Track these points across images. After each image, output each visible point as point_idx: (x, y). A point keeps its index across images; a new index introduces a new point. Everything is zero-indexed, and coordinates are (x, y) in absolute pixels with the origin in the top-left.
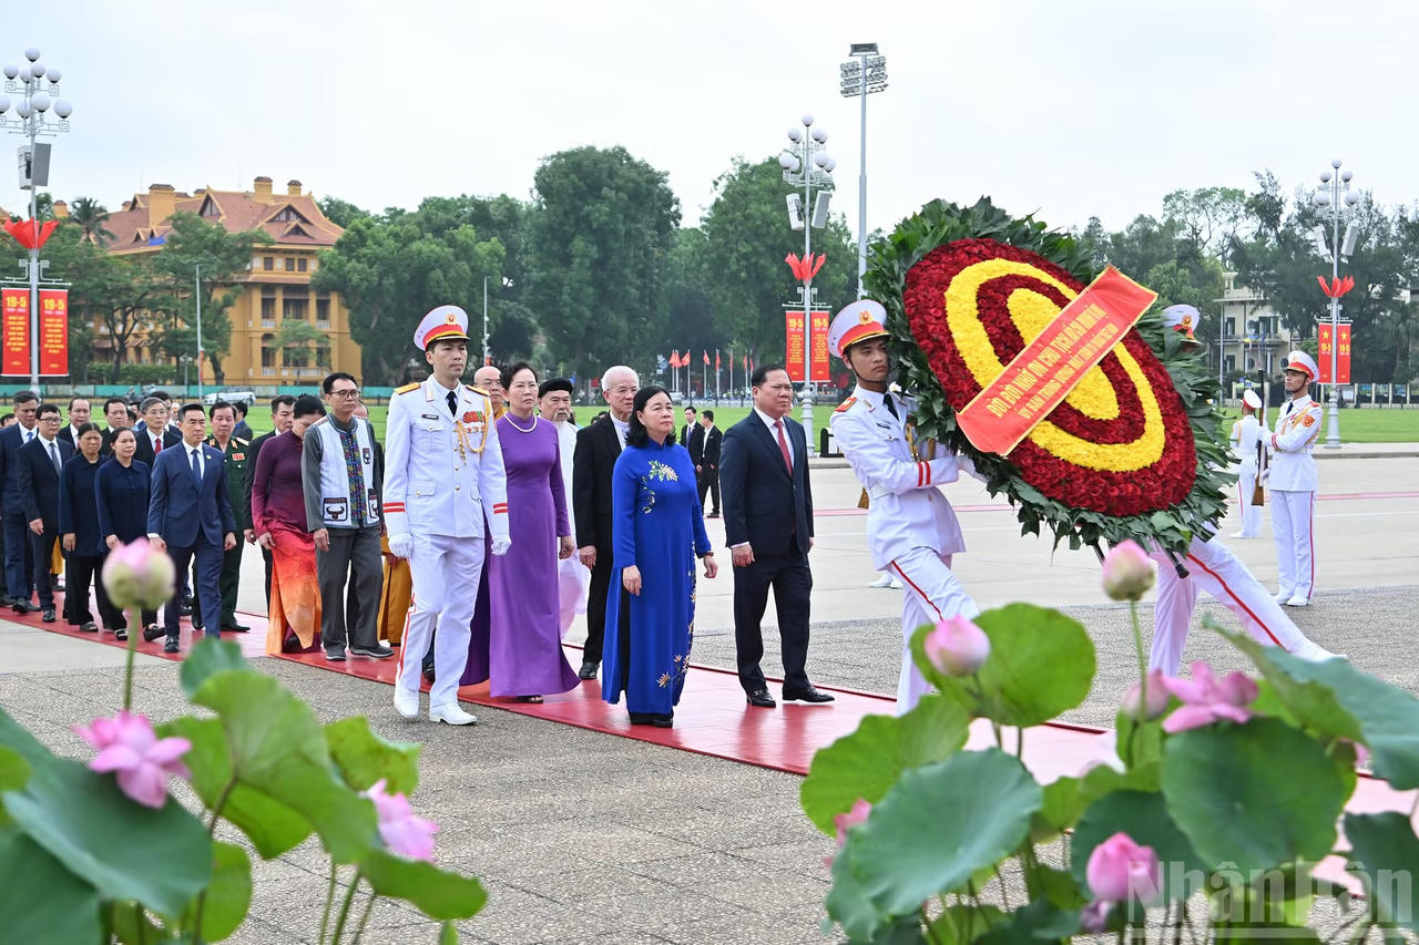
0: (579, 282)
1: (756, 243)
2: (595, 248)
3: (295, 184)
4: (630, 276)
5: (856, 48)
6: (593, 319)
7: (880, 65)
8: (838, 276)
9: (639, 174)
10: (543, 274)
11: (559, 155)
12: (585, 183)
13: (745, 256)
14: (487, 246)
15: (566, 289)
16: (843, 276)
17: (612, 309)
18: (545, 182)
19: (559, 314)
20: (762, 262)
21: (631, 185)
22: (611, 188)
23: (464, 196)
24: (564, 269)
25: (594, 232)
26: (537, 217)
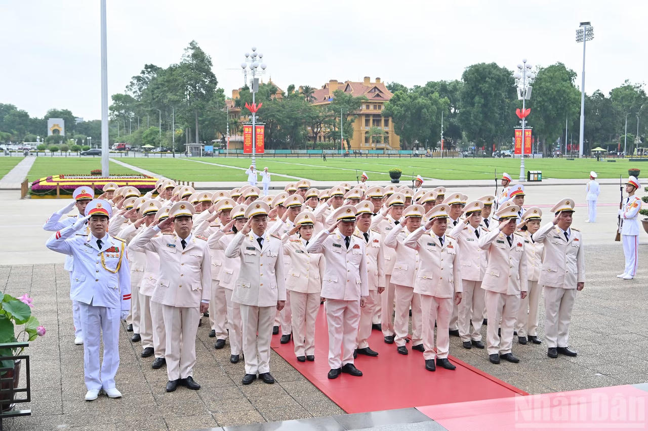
0: (477, 112)
1: (544, 97)
2: (483, 100)
3: (378, 79)
4: (496, 110)
5: (582, 24)
6: (482, 125)
7: (591, 30)
8: (575, 109)
9: (501, 73)
10: (464, 109)
11: (472, 66)
12: (480, 76)
13: (540, 102)
14: (443, 100)
15: (472, 115)
16: (577, 108)
17: (489, 122)
18: (466, 76)
19: (470, 124)
20: (546, 104)
21: (497, 77)
22: (489, 78)
23: (442, 81)
24: (471, 108)
25: (482, 94)
26: (463, 89)
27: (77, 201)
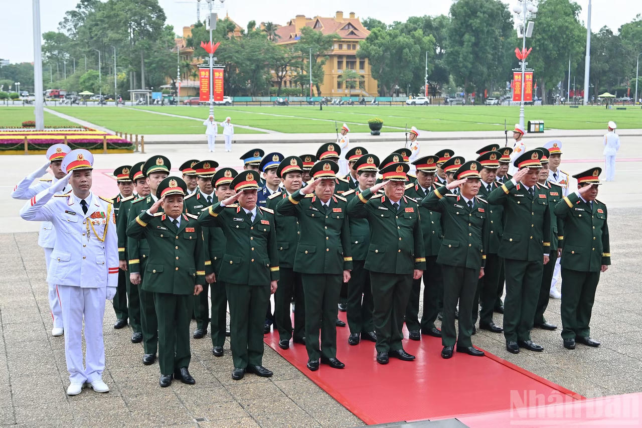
0: (466, 53)
1: (544, 35)
2: (474, 38)
3: (352, 14)
4: (489, 50)
6: (473, 68)
8: (579, 48)
9: (494, 6)
12: (470, 10)
13: (539, 40)
14: (428, 38)
15: (461, 56)
16: (582, 48)
17: (481, 63)
18: (454, 11)
19: (458, 66)
20: (546, 42)
21: (490, 10)
22: (481, 13)
23: (426, 16)
24: (460, 47)
25: (473, 31)
26: (451, 25)
27: (52, 162)
